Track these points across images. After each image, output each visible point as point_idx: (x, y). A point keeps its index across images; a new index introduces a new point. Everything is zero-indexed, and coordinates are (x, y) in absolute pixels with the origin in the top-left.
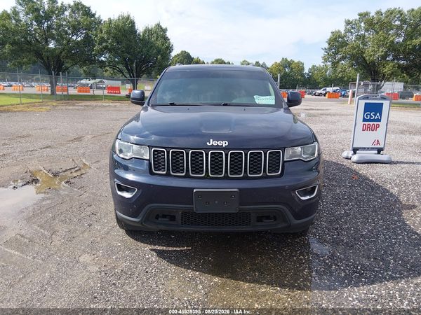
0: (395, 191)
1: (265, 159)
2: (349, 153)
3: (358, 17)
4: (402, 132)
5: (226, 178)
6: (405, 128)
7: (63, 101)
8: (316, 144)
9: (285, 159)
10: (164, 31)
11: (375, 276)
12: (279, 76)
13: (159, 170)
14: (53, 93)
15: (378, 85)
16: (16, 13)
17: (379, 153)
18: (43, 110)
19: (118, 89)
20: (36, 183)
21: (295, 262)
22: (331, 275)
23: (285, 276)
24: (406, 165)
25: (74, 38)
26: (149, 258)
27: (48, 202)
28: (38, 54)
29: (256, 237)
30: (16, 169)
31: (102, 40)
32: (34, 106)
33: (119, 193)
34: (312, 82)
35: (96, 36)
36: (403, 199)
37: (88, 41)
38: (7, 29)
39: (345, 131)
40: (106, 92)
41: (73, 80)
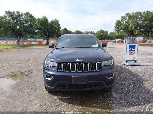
0: (141, 75)
1: (96, 65)
2: (125, 62)
3: (125, 15)
4: (143, 55)
5: (83, 72)
6: (144, 53)
7: (22, 47)
8: (112, 60)
9: (102, 65)
10: (58, 21)
11: (135, 104)
12: (99, 36)
13: (60, 70)
14: (18, 44)
15: (134, 38)
16: (5, 17)
17: (135, 62)
18: (15, 50)
19: (42, 42)
20: (15, 76)
21: (107, 100)
22: (120, 104)
23: (104, 105)
24: (145, 66)
25: (26, 25)
26: (57, 101)
27: (20, 83)
28: (13, 30)
29: (94, 92)
30: (8, 71)
31: (36, 25)
32: (12, 49)
33: (47, 78)
34: (111, 38)
35: (34, 24)
36: (144, 78)
37: (31, 26)
38: (2, 22)
39: (123, 55)
40: (37, 43)
41: (25, 39)
